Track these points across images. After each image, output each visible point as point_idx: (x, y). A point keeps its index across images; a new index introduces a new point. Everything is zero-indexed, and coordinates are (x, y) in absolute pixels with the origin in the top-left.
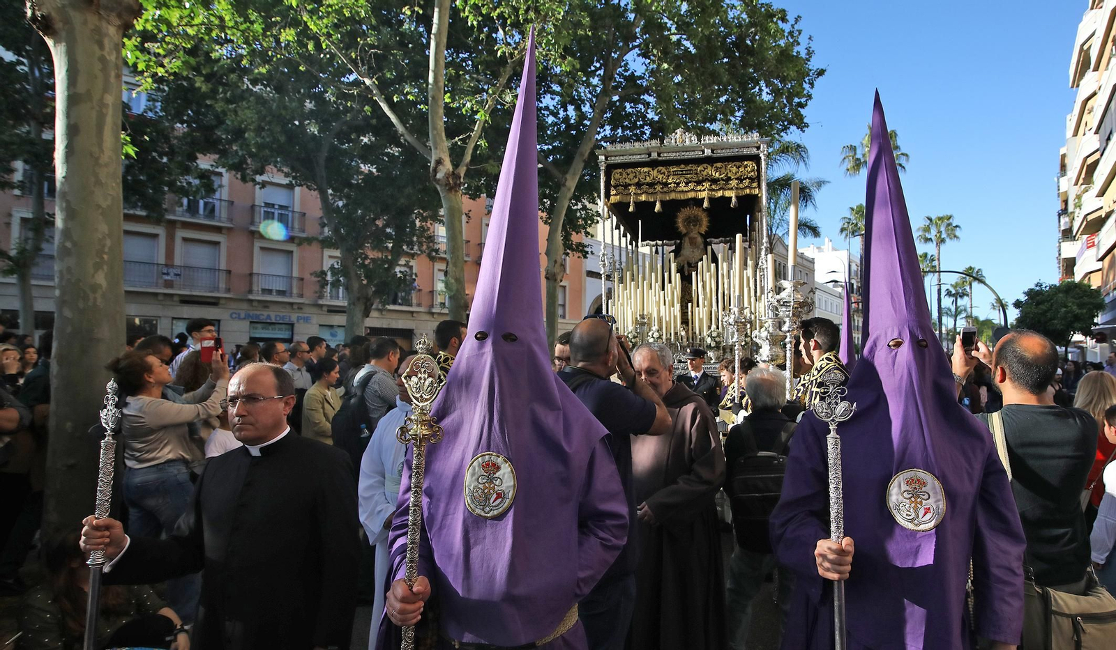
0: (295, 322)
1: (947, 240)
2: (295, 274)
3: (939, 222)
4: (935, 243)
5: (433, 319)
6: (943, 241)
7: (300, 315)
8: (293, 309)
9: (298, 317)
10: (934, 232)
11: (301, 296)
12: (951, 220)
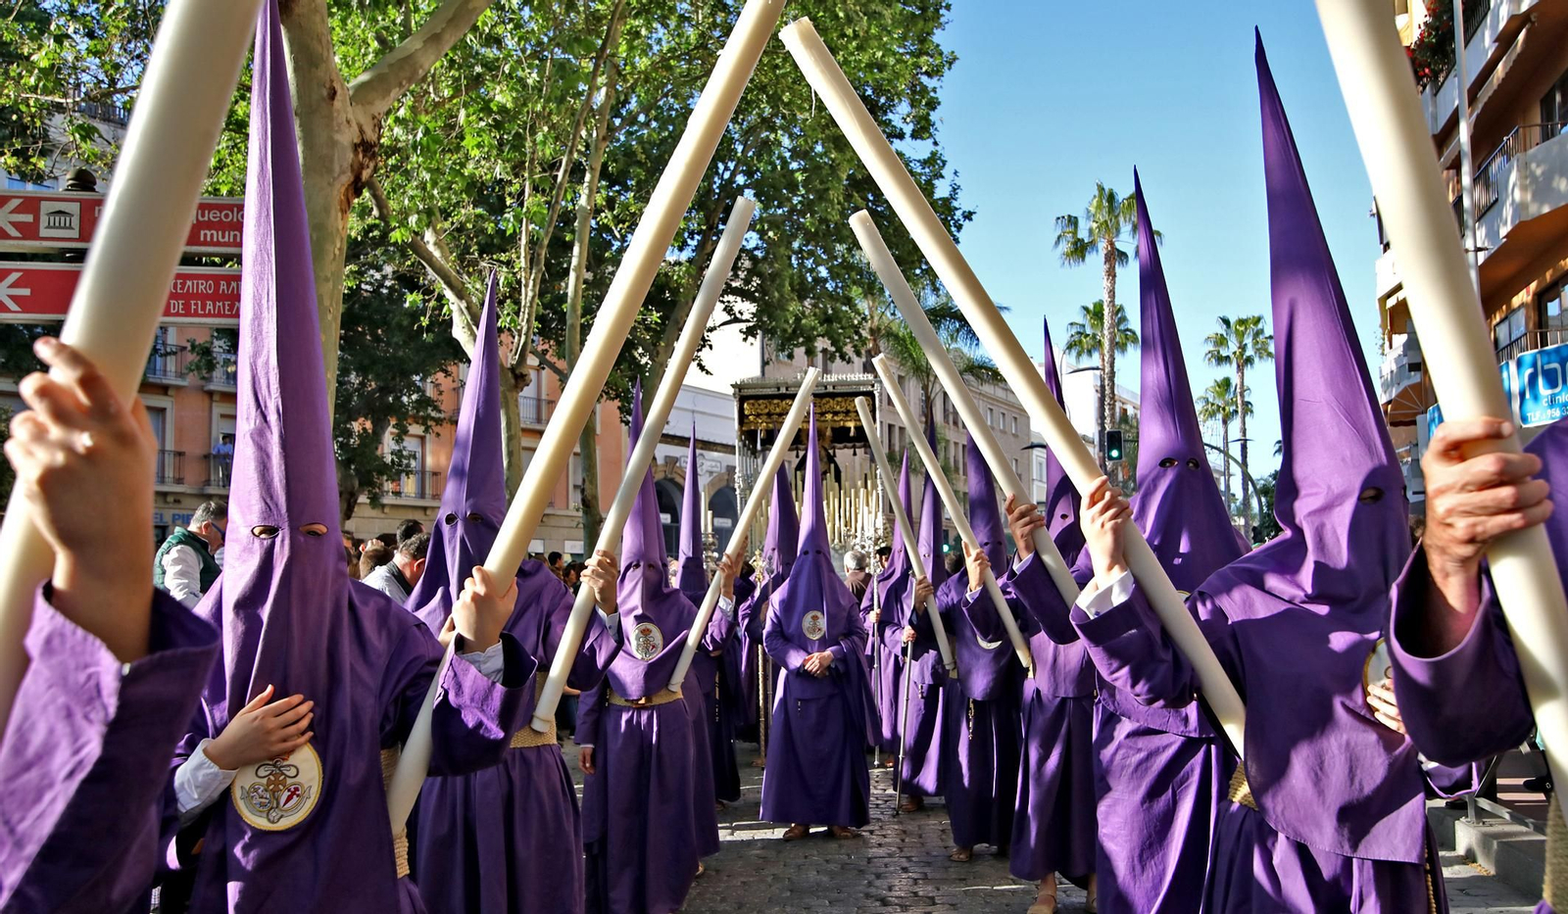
0: (170, 523)
1: (1256, 360)
2: (170, 446)
3: (1242, 328)
4: (1234, 365)
5: (383, 516)
6: (1249, 361)
7: (176, 512)
8: (166, 502)
9: (174, 515)
10: (1233, 346)
11: (179, 481)
12: (1260, 326)
